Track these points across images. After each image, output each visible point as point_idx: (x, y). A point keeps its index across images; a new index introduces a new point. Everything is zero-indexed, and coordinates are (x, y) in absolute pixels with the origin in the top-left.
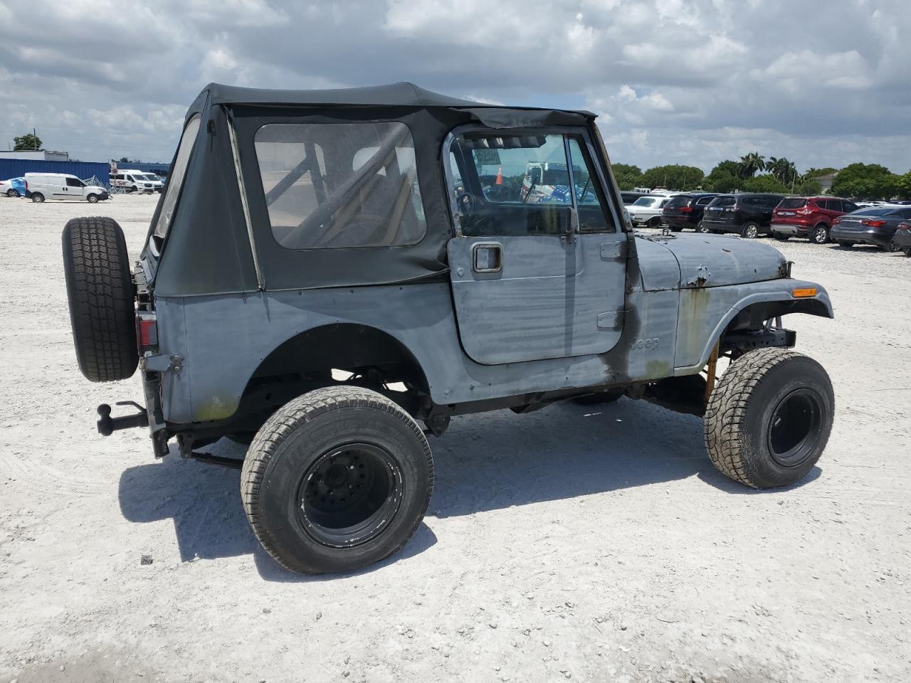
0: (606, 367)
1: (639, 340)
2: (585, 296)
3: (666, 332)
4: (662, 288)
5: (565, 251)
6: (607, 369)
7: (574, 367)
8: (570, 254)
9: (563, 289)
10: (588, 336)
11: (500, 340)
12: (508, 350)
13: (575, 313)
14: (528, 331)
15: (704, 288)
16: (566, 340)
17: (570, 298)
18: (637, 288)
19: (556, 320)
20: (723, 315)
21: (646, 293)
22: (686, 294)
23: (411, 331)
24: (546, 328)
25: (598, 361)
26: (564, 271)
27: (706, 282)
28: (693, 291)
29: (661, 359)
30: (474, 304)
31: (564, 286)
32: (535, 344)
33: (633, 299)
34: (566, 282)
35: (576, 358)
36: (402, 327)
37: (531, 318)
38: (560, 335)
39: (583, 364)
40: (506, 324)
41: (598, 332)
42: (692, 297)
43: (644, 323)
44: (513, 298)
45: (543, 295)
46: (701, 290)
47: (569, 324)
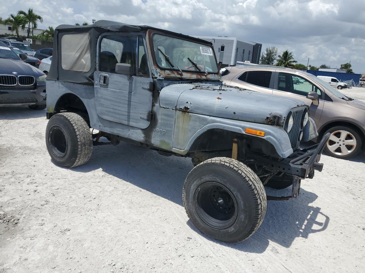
0: (143, 135)
1: (157, 129)
2: (135, 102)
3: (169, 129)
4: (167, 107)
5: (129, 82)
6: (143, 136)
7: (132, 131)
8: (131, 83)
9: (127, 97)
10: (137, 120)
11: (106, 111)
12: (108, 115)
13: (131, 109)
14: (114, 110)
15: (188, 112)
16: (128, 118)
17: (129, 101)
18: (157, 105)
19: (124, 109)
20: (198, 129)
21: (161, 108)
22: (179, 113)
23: (86, 100)
24: (121, 111)
25: (140, 131)
26: (128, 90)
27: (189, 110)
28: (182, 113)
29: (167, 140)
30: (99, 95)
31: (127, 96)
32: (117, 116)
33: (155, 109)
34: (128, 95)
35: (133, 127)
36: (83, 98)
37: (116, 106)
38: (126, 115)
39: (135, 130)
40: (108, 105)
41: (140, 119)
42: (182, 116)
43: (159, 121)
44: (111, 96)
45: (120, 98)
46: (187, 113)
47: (129, 112)
